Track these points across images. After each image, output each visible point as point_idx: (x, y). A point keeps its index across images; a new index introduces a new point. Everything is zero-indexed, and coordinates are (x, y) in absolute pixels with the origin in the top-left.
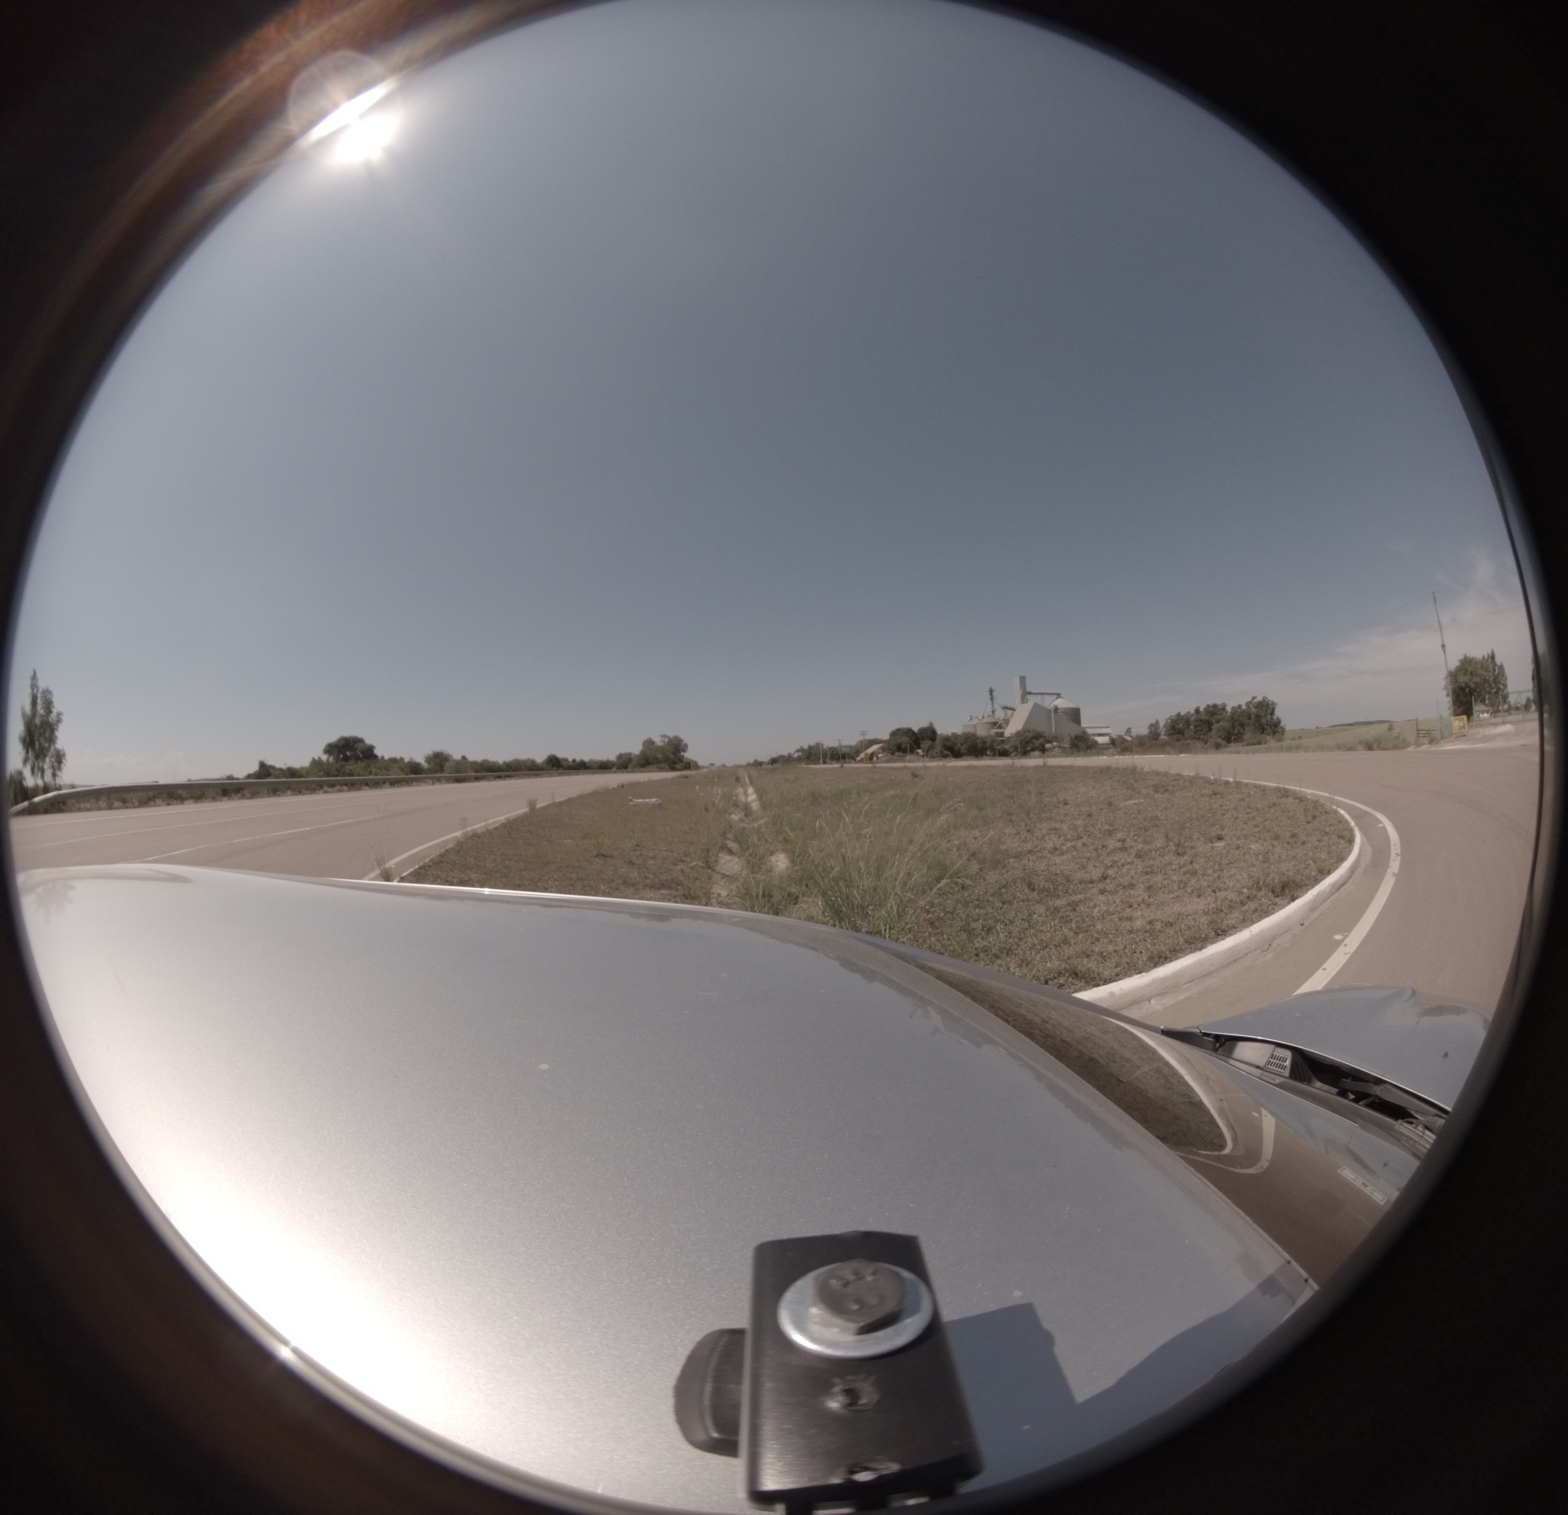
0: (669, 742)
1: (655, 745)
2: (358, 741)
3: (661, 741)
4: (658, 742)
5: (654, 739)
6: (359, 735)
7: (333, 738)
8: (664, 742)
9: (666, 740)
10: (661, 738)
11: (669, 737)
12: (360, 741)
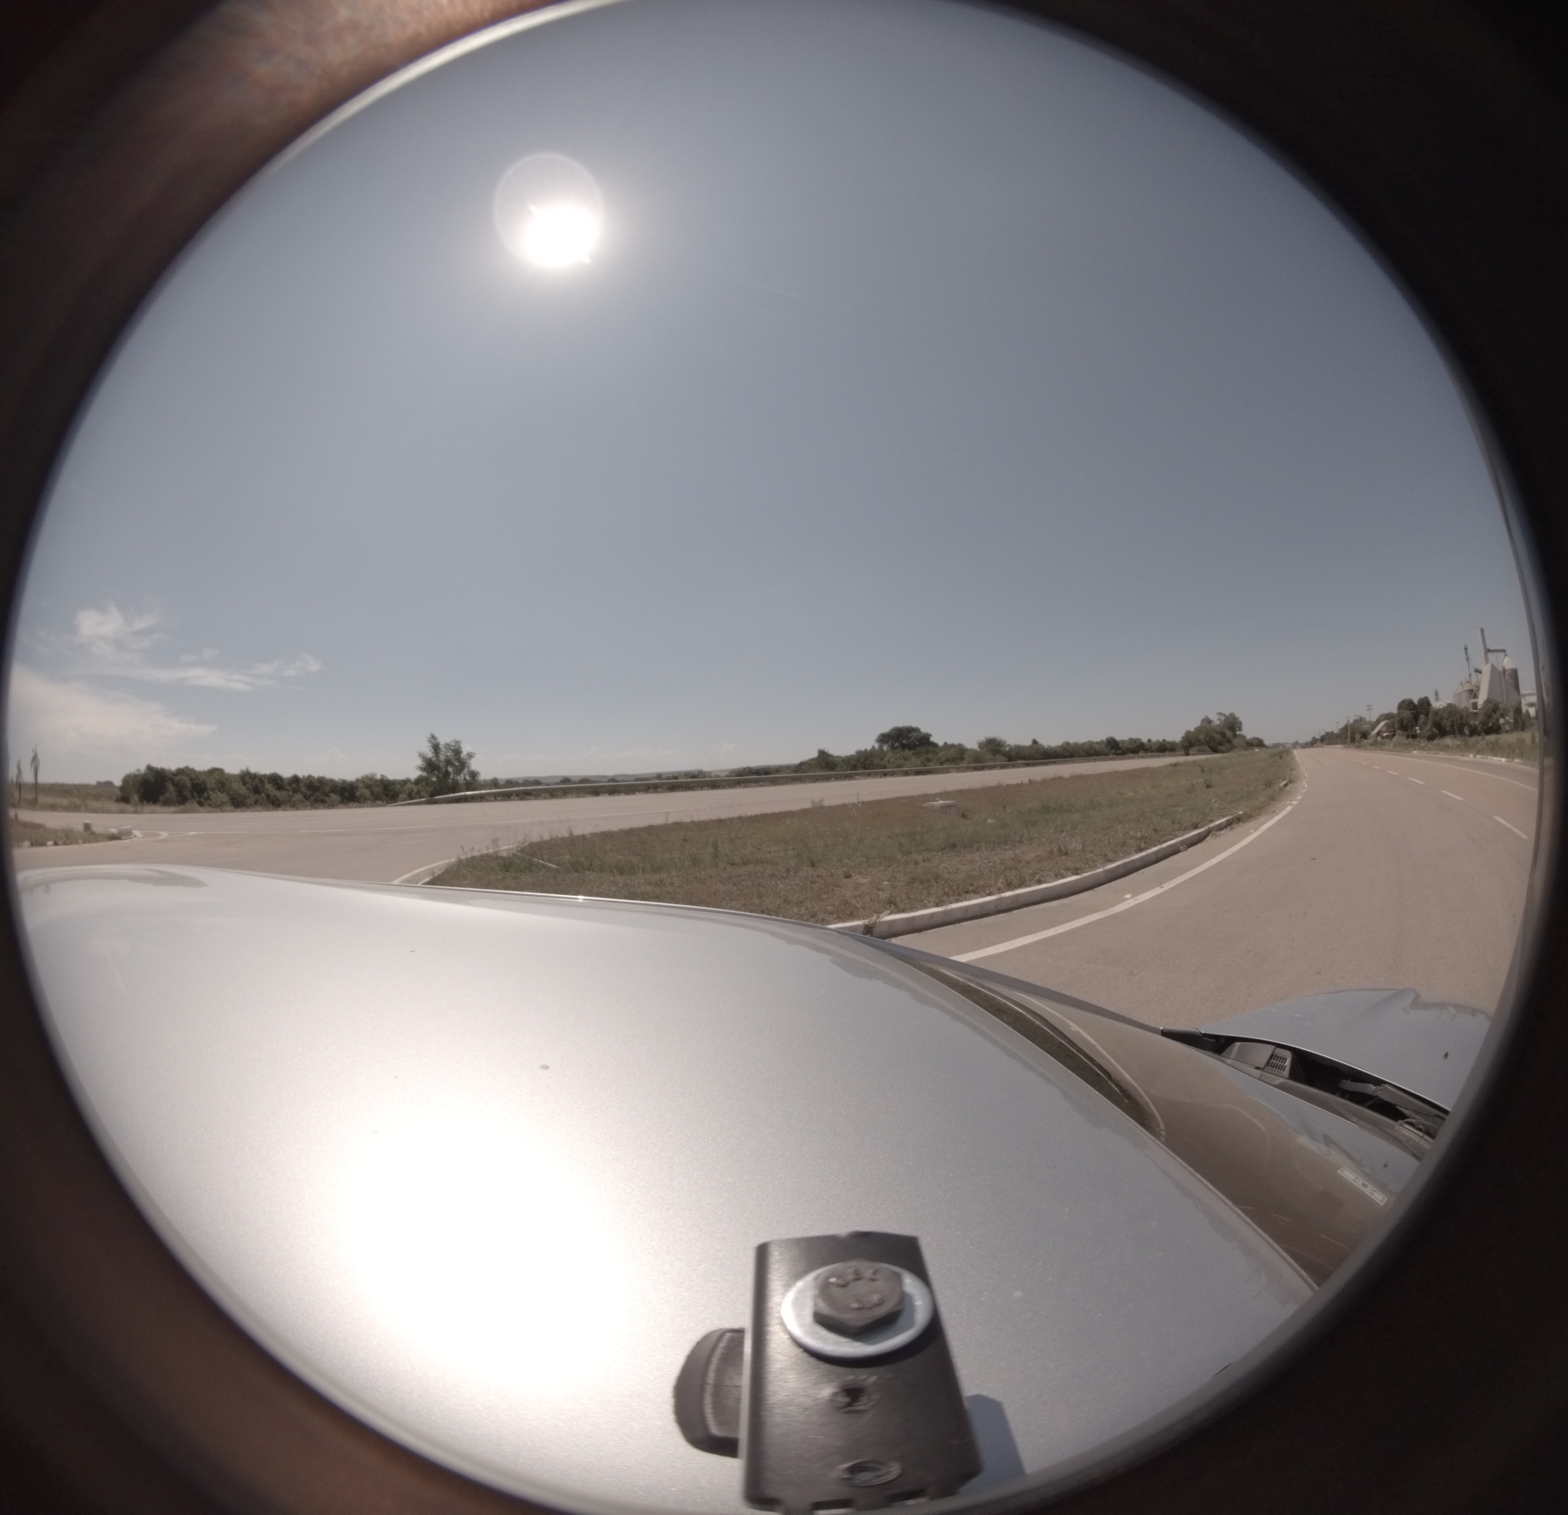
0: (1225, 720)
1: (1212, 724)
2: (910, 730)
3: (1218, 719)
4: (1216, 721)
5: (1211, 718)
6: (914, 725)
7: (886, 729)
8: (1221, 720)
9: (1223, 718)
10: (1217, 717)
11: (1224, 715)
12: (916, 730)
